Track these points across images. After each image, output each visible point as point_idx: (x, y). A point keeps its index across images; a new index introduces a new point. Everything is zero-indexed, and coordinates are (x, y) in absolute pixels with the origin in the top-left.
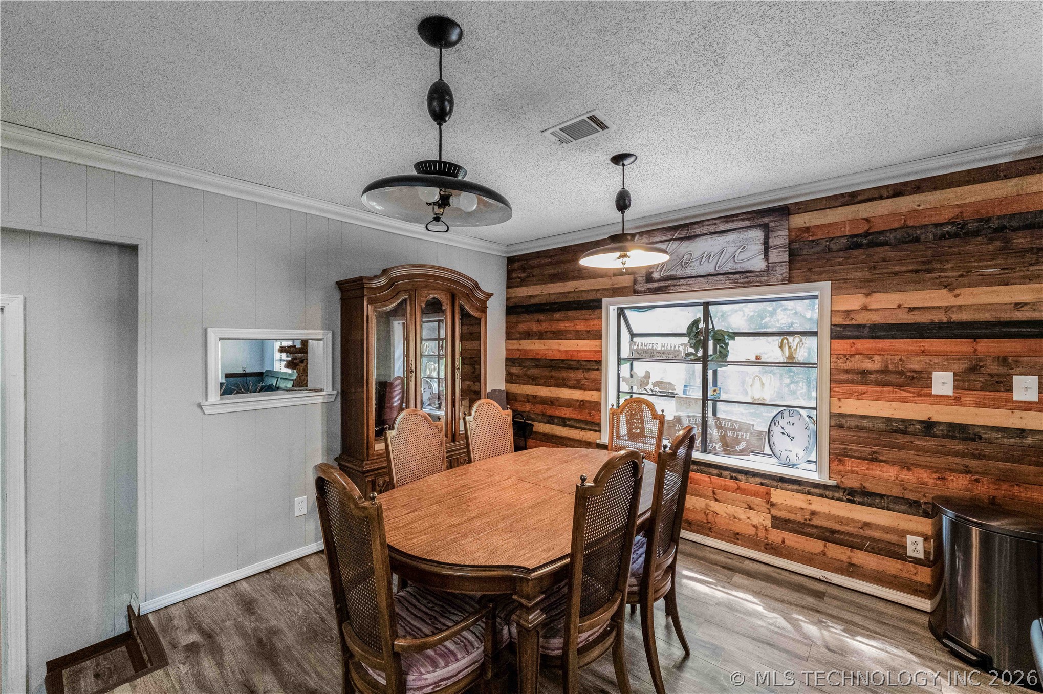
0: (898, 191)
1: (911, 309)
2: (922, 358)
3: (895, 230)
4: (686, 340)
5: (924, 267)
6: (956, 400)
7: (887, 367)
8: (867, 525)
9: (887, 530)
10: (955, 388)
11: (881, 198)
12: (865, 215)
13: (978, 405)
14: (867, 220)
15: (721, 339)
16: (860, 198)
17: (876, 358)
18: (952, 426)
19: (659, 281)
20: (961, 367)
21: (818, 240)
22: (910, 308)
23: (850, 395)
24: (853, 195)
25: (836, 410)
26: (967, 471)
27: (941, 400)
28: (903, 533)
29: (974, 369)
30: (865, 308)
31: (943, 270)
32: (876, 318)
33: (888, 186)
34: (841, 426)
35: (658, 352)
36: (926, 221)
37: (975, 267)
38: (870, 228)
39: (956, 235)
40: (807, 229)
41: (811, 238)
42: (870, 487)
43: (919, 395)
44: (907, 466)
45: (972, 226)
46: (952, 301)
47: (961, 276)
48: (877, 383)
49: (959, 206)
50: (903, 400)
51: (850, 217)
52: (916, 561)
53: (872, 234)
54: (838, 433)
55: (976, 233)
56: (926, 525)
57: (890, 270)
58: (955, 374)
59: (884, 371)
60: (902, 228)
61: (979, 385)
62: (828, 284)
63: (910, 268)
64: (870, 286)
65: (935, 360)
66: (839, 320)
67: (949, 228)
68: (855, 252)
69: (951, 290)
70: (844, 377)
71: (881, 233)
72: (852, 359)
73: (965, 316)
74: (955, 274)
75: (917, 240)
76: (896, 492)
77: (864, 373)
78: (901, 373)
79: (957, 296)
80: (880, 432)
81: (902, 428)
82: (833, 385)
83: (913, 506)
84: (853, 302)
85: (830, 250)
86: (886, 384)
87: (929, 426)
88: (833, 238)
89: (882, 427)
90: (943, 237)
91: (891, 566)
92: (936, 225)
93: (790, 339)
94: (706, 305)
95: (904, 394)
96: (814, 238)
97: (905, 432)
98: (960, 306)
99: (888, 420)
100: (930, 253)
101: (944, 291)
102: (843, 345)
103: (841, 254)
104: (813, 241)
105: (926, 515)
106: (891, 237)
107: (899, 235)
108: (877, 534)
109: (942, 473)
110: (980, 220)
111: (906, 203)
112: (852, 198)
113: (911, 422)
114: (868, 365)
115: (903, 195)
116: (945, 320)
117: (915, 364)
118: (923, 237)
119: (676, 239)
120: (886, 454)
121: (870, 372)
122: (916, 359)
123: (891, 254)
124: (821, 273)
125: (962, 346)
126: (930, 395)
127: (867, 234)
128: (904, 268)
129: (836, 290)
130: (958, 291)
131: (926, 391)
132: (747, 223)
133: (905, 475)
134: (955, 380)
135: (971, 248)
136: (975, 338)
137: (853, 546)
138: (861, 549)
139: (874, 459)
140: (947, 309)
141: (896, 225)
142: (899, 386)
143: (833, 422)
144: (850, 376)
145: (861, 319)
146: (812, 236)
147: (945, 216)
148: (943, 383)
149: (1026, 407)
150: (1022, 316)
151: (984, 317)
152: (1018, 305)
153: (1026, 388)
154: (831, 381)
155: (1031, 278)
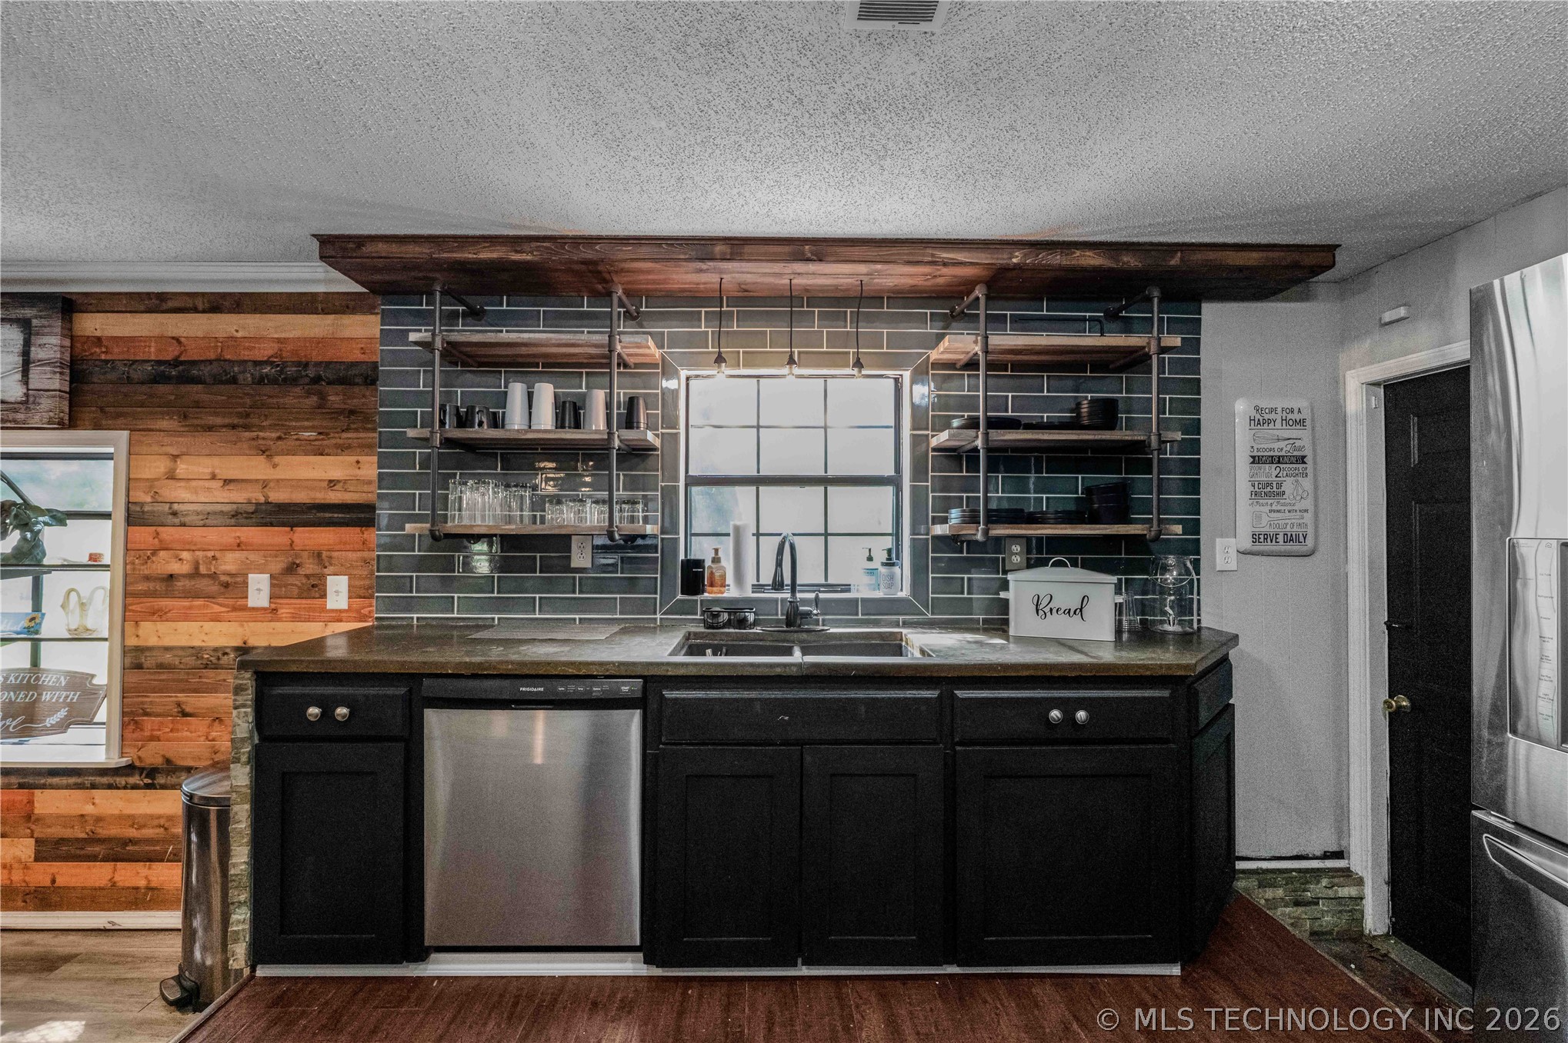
0: (216, 304)
1: (227, 482)
2: (238, 555)
3: (210, 362)
5: (241, 421)
6: (272, 613)
7: (197, 568)
10: (273, 597)
11: (195, 310)
12: (176, 333)
13: (295, 618)
14: (177, 340)
16: (170, 304)
17: (185, 555)
20: (278, 566)
21: (113, 361)
22: (225, 481)
23: (150, 615)
24: (162, 297)
25: (132, 642)
27: (257, 614)
29: (292, 568)
30: (169, 480)
31: (262, 429)
32: (184, 494)
33: (203, 294)
34: (139, 666)
36: (246, 355)
37: (294, 428)
38: (181, 354)
39: (273, 381)
40: (99, 341)
41: (103, 357)
42: (175, 757)
43: (235, 609)
44: (218, 717)
45: (291, 370)
46: (269, 474)
47: (279, 438)
48: (187, 595)
49: (279, 340)
50: (216, 619)
51: (157, 332)
53: (182, 363)
54: (135, 677)
55: (293, 381)
57: (203, 422)
58: (272, 577)
59: (194, 575)
60: (218, 360)
61: (296, 591)
62: (125, 434)
63: (227, 421)
64: (178, 444)
65: (253, 556)
66: (138, 495)
67: (267, 370)
68: (162, 388)
69: (269, 457)
70: (141, 587)
71: (193, 363)
72: (154, 558)
73: (278, 496)
74: (274, 435)
75: (234, 380)
77: (169, 579)
78: (213, 576)
79: (275, 466)
80: (187, 669)
81: (214, 660)
82: (130, 600)
84: (157, 466)
85: (130, 380)
86: (196, 595)
87: (242, 654)
88: (135, 362)
89: (191, 661)
90: (261, 381)
92: (256, 363)
95: (217, 608)
96: (109, 357)
97: (216, 667)
98: (278, 481)
99: (198, 649)
100: (248, 401)
101: (262, 458)
102: (141, 535)
103: (144, 388)
104: (107, 362)
106: (206, 370)
107: (215, 368)
110: (298, 364)
111: (226, 325)
112: (157, 303)
113: (224, 650)
114: (174, 567)
115: (221, 312)
116: (262, 500)
117: (230, 562)
118: (241, 377)
120: (194, 703)
121: (178, 577)
122: (230, 556)
123: (205, 398)
124: (118, 416)
125: (277, 536)
126: (245, 608)
127: (176, 363)
128: (219, 421)
129: (134, 446)
130: (277, 459)
131: (241, 602)
133: (216, 731)
134: (272, 585)
135: (289, 401)
136: (293, 525)
137: (151, 859)
138: (162, 861)
139: (178, 713)
140: (265, 484)
141: (212, 356)
142: (209, 597)
143: (128, 661)
144: (151, 585)
145: (166, 497)
146: (106, 353)
147: (264, 352)
148: (259, 590)
149: (338, 616)
150: (335, 497)
151: (301, 497)
152: (332, 483)
153: (338, 592)
154: (126, 595)
155: (343, 449)
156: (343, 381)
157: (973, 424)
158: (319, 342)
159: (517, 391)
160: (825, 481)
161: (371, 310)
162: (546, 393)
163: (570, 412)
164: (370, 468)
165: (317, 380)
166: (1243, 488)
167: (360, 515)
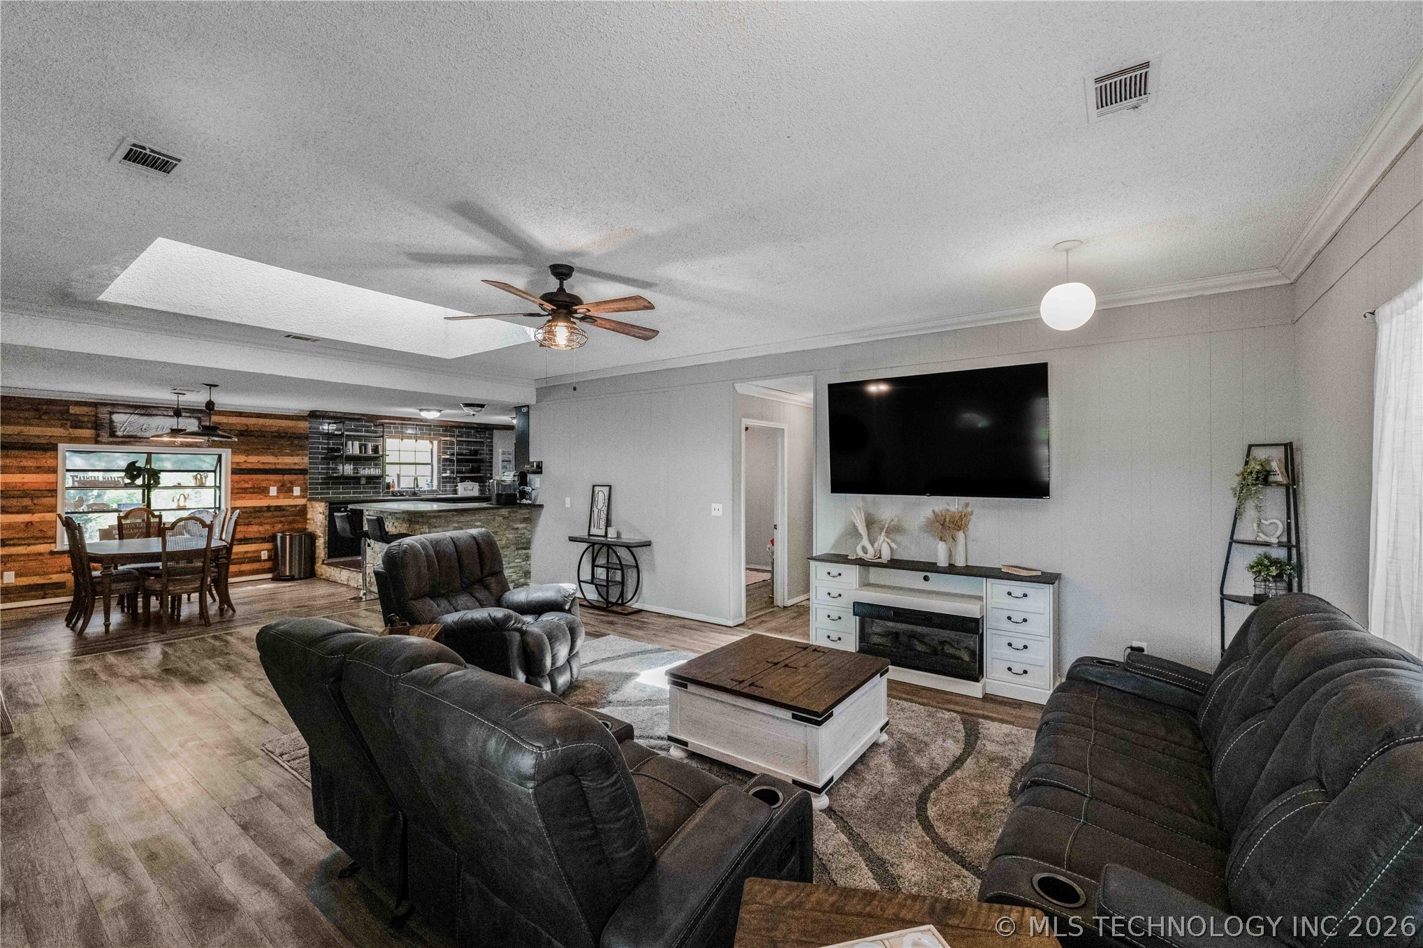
0: (259, 416)
2: (266, 482)
3: (257, 431)
4: (123, 474)
5: (267, 447)
6: (277, 497)
7: (253, 486)
8: (246, 552)
9: (254, 552)
10: (277, 493)
11: (252, 417)
12: (245, 423)
13: (284, 498)
14: (247, 425)
15: (154, 475)
16: (244, 415)
17: (249, 482)
18: (276, 507)
19: (122, 437)
20: (279, 484)
22: (262, 463)
23: (239, 499)
24: (240, 413)
25: (233, 506)
26: (281, 522)
27: (273, 497)
28: (259, 551)
29: (282, 486)
30: (245, 462)
31: (273, 449)
32: (250, 466)
33: (254, 413)
35: (101, 482)
36: (268, 429)
37: (284, 449)
39: (277, 437)
40: (220, 424)
42: (248, 536)
43: (266, 496)
44: (261, 524)
45: (283, 434)
46: (276, 461)
47: (279, 452)
48: (251, 493)
49: (278, 426)
50: (259, 499)
51: (239, 422)
52: (265, 561)
53: (248, 431)
55: (283, 437)
56: (268, 546)
57: (255, 447)
58: (277, 488)
59: (253, 488)
60: (260, 431)
61: (284, 491)
62: (230, 450)
63: (263, 447)
64: (248, 453)
65: (271, 482)
66: (234, 466)
67: (275, 434)
68: (242, 438)
69: (276, 457)
70: (236, 491)
71: (253, 431)
72: (240, 483)
73: (280, 467)
74: (277, 451)
75: (265, 436)
76: (258, 535)
77: (246, 489)
78: (258, 488)
79: (278, 459)
80: (251, 512)
81: (258, 511)
82: (233, 495)
83: (264, 540)
84: (241, 458)
86: (254, 493)
87: (269, 508)
89: (252, 510)
90: (274, 437)
91: (256, 566)
92: (272, 432)
93: (202, 474)
94: (149, 454)
95: (260, 496)
97: (260, 511)
98: (279, 463)
99: (254, 507)
100: (269, 442)
101: (274, 457)
102: (237, 477)
103: (236, 437)
105: (268, 542)
106: (256, 434)
107: (259, 433)
108: (249, 555)
109: (273, 524)
110: (285, 433)
111: (261, 421)
113: (262, 507)
114: (246, 486)
115: (261, 418)
116: (274, 468)
117: (264, 484)
118: (267, 435)
119: (137, 414)
120: (254, 521)
121: (248, 488)
122: (264, 482)
123: (256, 440)
124: (226, 444)
125: (279, 477)
126: (269, 496)
127: (246, 431)
128: (260, 447)
129: (233, 453)
130: (278, 457)
131: (268, 494)
132: (188, 415)
133: (261, 528)
134: (277, 490)
135: (281, 442)
136: (283, 474)
137: (241, 563)
139: (249, 524)
140: (275, 464)
141: (258, 429)
142: (259, 493)
144: (239, 490)
145: (244, 466)
147: (273, 429)
148: (273, 491)
149: (297, 497)
150: (296, 467)
151: (287, 467)
152: (295, 464)
153: (297, 491)
154: (232, 493)
155: (298, 455)
156: (298, 438)
157: (453, 454)
158: (290, 428)
159: (350, 443)
160: (416, 464)
161: (306, 420)
162: (357, 444)
163: (363, 447)
164: (306, 460)
165: (290, 437)
166: (500, 467)
167: (303, 472)
